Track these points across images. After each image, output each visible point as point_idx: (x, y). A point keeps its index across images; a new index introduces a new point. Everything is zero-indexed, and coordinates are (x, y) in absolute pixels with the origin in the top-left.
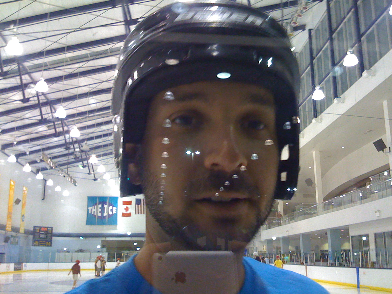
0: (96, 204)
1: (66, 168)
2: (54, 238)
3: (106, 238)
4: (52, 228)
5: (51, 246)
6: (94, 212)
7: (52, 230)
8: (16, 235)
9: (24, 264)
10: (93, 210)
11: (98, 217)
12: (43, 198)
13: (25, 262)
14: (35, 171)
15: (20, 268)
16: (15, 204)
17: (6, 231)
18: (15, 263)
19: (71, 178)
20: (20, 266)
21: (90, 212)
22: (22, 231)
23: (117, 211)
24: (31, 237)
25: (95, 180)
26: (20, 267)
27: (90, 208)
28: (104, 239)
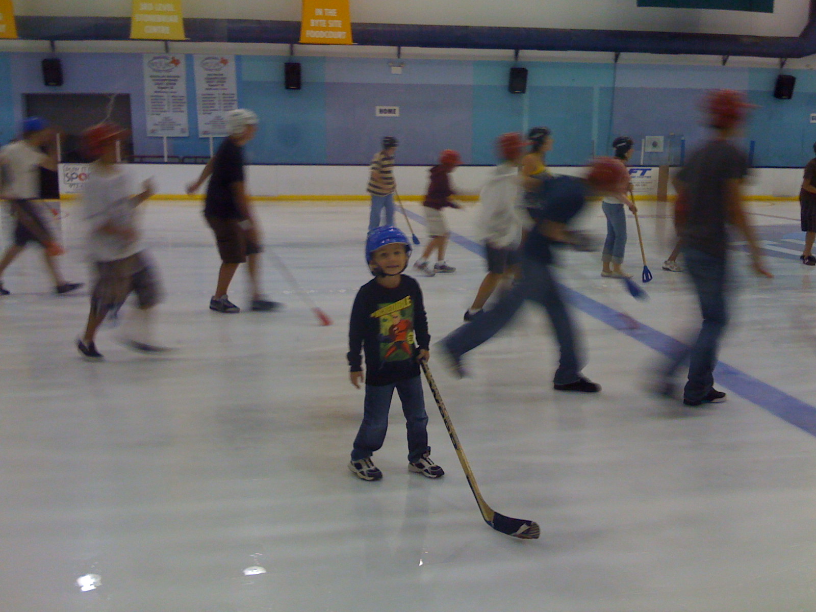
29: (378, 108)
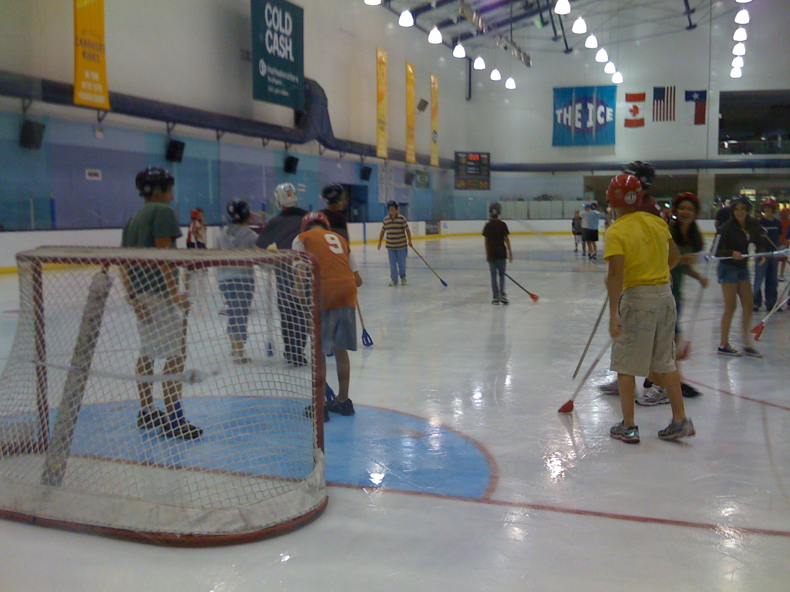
0: (571, 104)
1: (507, 31)
2: (493, 174)
3: (592, 173)
4: (488, 154)
5: (488, 188)
6: (567, 119)
7: (489, 159)
8: (425, 169)
9: (442, 222)
10: (565, 116)
11: (576, 129)
12: (468, 96)
13: (444, 220)
14: (450, 42)
15: (435, 231)
16: (418, 110)
17: (406, 162)
18: (427, 222)
19: (519, 50)
20: (435, 226)
21: (559, 120)
22: (435, 161)
23: (614, 117)
24: (452, 172)
25: (568, 51)
26: (436, 229)
27: (559, 112)
28: (588, 173)
29: (87, 171)
